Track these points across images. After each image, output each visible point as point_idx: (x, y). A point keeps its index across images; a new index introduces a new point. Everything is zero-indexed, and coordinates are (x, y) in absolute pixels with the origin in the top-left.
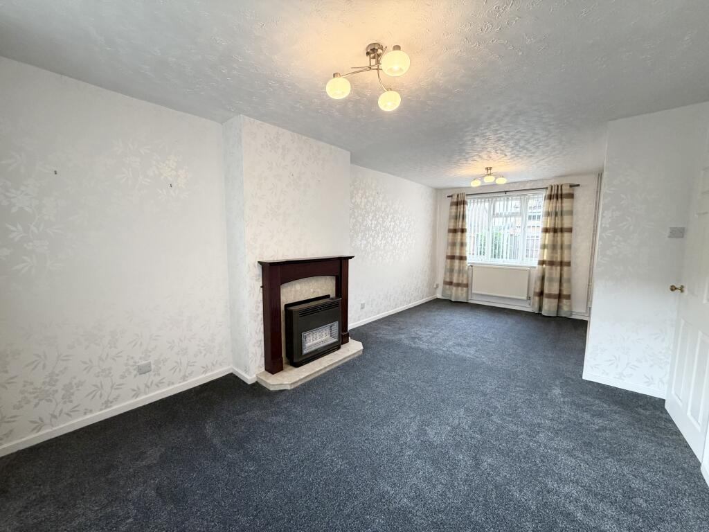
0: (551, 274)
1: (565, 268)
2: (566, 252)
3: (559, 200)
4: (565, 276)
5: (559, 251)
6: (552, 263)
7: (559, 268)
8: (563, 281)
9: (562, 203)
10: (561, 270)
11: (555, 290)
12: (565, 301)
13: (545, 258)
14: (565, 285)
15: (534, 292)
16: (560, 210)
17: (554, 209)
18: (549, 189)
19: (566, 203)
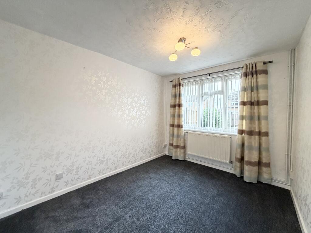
0: (250, 143)
1: (263, 138)
2: (263, 123)
3: (254, 76)
4: (264, 145)
5: (257, 122)
6: (250, 133)
7: (257, 137)
8: (262, 149)
9: (257, 78)
10: (260, 139)
11: (255, 159)
12: (264, 169)
13: (244, 128)
14: (264, 154)
15: (236, 158)
16: (255, 84)
17: (250, 84)
18: (245, 67)
19: (261, 78)
